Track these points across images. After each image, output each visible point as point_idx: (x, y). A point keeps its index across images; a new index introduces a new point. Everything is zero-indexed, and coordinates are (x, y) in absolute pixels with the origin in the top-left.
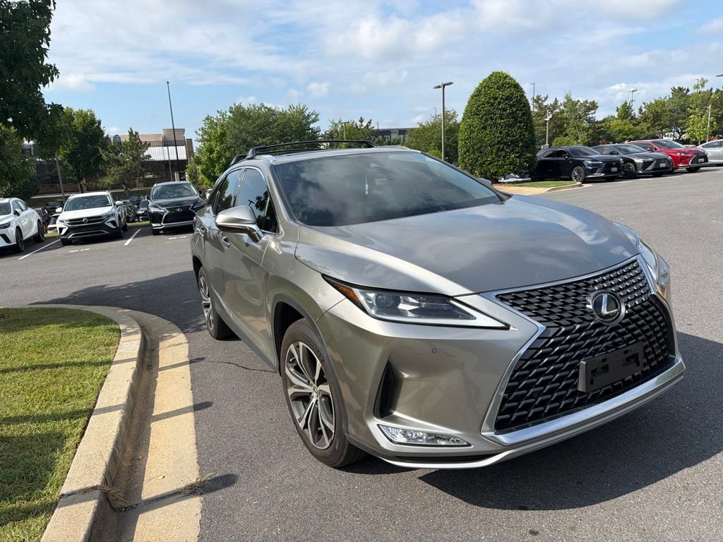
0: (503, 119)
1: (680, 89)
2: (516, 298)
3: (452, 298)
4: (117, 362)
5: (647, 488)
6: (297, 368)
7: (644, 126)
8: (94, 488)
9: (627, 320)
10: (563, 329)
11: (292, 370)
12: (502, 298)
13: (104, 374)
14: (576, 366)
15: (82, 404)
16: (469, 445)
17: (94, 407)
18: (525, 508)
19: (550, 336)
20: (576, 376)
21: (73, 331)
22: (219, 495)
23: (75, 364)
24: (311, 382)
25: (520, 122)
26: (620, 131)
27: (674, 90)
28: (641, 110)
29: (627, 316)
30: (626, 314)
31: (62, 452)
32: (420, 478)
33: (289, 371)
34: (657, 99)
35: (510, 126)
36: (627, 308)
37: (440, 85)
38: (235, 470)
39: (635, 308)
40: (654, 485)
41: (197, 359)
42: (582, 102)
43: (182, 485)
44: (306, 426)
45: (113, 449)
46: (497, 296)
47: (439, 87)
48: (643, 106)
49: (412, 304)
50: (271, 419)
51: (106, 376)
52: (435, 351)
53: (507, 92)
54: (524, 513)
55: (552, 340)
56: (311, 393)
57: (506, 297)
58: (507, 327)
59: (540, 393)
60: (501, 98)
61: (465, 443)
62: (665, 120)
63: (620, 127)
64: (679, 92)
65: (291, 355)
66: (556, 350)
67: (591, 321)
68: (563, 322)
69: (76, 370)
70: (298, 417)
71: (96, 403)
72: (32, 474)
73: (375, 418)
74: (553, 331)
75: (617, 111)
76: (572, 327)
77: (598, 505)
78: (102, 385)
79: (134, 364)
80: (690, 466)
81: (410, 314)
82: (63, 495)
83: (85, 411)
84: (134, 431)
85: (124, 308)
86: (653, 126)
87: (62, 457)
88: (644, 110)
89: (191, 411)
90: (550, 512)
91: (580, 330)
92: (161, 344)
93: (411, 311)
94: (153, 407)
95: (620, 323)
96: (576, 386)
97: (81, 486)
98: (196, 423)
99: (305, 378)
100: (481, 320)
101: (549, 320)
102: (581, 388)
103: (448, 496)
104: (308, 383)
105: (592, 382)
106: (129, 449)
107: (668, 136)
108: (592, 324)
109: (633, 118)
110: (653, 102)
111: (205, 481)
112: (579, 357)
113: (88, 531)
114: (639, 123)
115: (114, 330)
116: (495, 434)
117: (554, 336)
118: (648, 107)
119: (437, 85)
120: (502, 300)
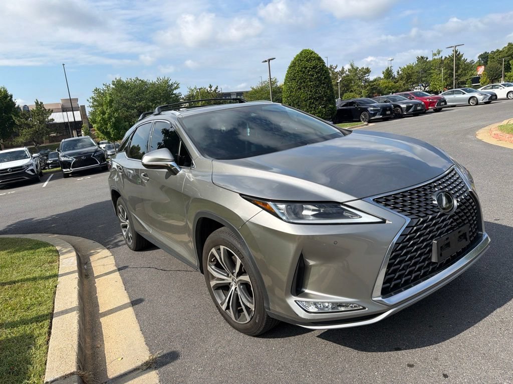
0: (312, 82)
1: (422, 58)
2: (387, 200)
3: (342, 204)
4: (62, 275)
5: (477, 325)
6: (218, 266)
7: (401, 83)
8: (72, 374)
9: (459, 210)
10: (422, 219)
11: (213, 267)
12: (377, 201)
13: (55, 285)
14: (430, 245)
15: (43, 310)
16: (364, 308)
17: (53, 311)
19: (414, 225)
20: (430, 251)
21: (20, 254)
23: (28, 280)
24: (230, 274)
25: (324, 84)
26: (386, 87)
27: (418, 58)
28: (398, 72)
29: (458, 207)
30: (458, 206)
31: (36, 349)
32: (318, 337)
33: (211, 269)
34: (408, 64)
35: (317, 86)
36: (458, 201)
37: (267, 60)
38: (177, 347)
39: (462, 201)
40: (481, 322)
41: (123, 267)
42: (360, 68)
43: (139, 363)
44: (228, 308)
46: (374, 200)
47: (266, 61)
48: (400, 69)
49: (313, 210)
50: (194, 306)
51: (56, 287)
52: (336, 243)
53: (314, 63)
54: (399, 352)
55: (415, 228)
56: (230, 283)
57: (380, 200)
58: (384, 221)
59: (408, 266)
60: (310, 68)
61: (361, 307)
62: (414, 78)
63: (387, 85)
64: (421, 59)
65: (213, 256)
66: (418, 235)
67: (438, 212)
68: (421, 214)
69: (30, 284)
70: (219, 302)
71: (53, 308)
72: (16, 368)
73: (293, 297)
74: (415, 221)
75: (383, 73)
76: (427, 218)
77: (448, 341)
78: (55, 293)
79: (76, 275)
80: (500, 306)
81: (312, 218)
82: (47, 382)
84: (88, 326)
85: (54, 234)
86: (407, 82)
87: (38, 352)
88: (400, 72)
89: (130, 306)
90: (417, 349)
91: (432, 219)
92: (92, 258)
93: (312, 215)
94: (98, 306)
95: (455, 212)
96: (430, 259)
97: (62, 374)
98: (136, 315)
99: (226, 273)
100: (366, 218)
101: (412, 214)
102: (434, 260)
103: (342, 347)
104: (228, 276)
105: (441, 255)
106: (88, 340)
107: (417, 89)
108: (439, 214)
109: (394, 78)
110: (406, 67)
111: (156, 358)
112: (432, 238)
114: (398, 81)
115: (53, 251)
116: (382, 298)
117: (416, 225)
118: (403, 70)
119: (264, 60)
120: (378, 202)
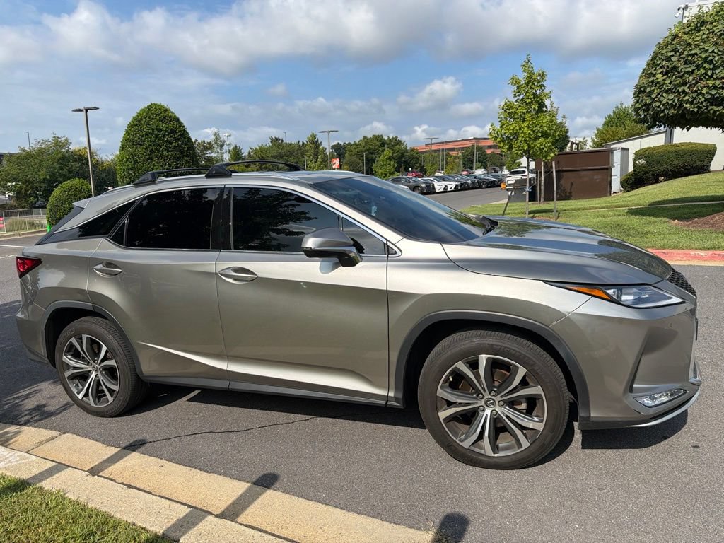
1: (277, 139)
27: (272, 139)
28: (249, 154)
34: (260, 145)
37: (82, 108)
47: (80, 110)
64: (275, 141)
88: (251, 154)
109: (243, 159)
110: (257, 148)
114: (249, 165)
118: (255, 151)
119: (78, 108)
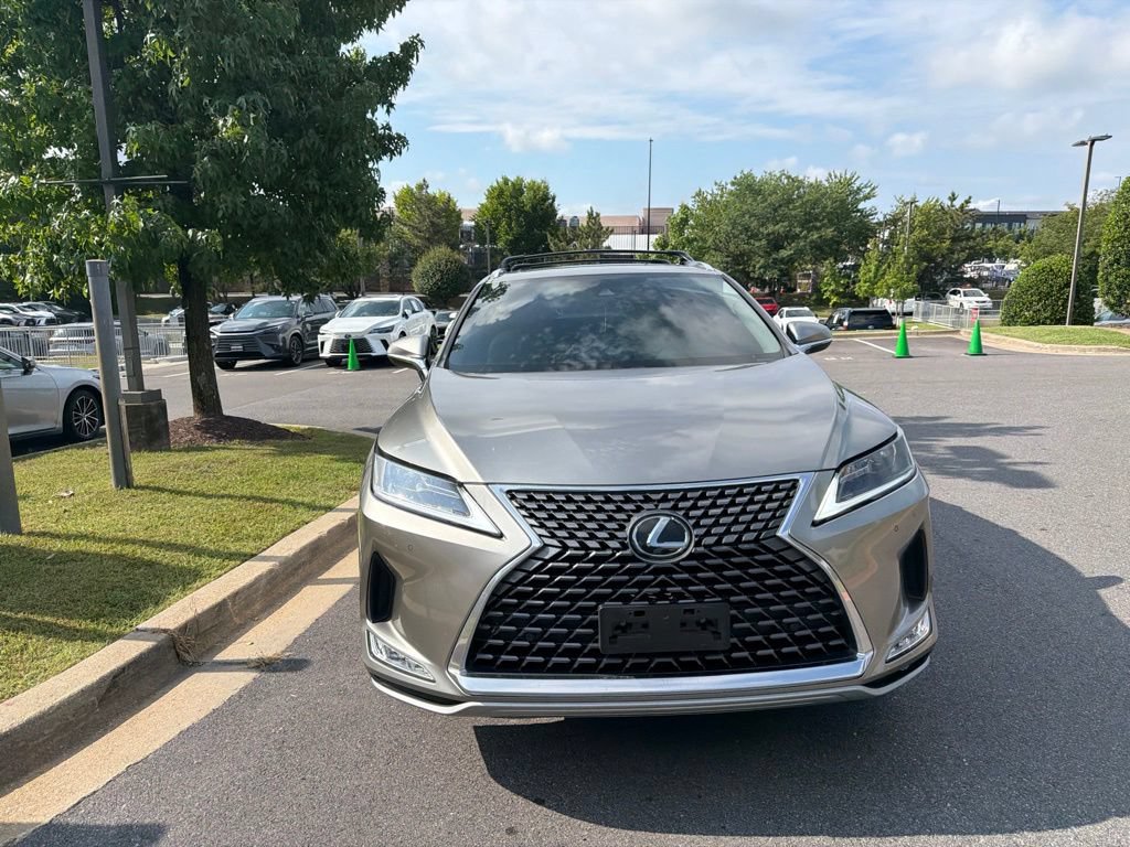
2: (530, 498)
3: (462, 485)
4: (337, 510)
8: (165, 631)
9: (694, 563)
10: (568, 553)
12: (512, 495)
13: (308, 520)
15: (248, 547)
16: (434, 681)
17: (261, 552)
18: (540, 802)
19: (547, 557)
22: (273, 678)
23: (292, 503)
29: (691, 557)
31: (182, 589)
32: (476, 727)
36: (698, 544)
37: (1086, 139)
38: (316, 656)
39: (714, 548)
43: (254, 657)
45: (224, 600)
46: (509, 492)
47: (1083, 143)
51: (308, 523)
52: (410, 548)
54: (532, 807)
55: (550, 565)
57: (518, 495)
58: (500, 536)
61: (431, 678)
66: (557, 579)
67: (618, 550)
68: (572, 543)
69: (286, 509)
71: (265, 550)
73: (369, 621)
74: (553, 552)
76: (583, 552)
78: (293, 531)
79: (349, 516)
82: (137, 629)
83: (245, 555)
87: (177, 594)
89: (352, 584)
91: (598, 560)
94: (329, 569)
95: (677, 564)
97: (156, 626)
98: (342, 598)
100: (476, 520)
101: (553, 536)
102: (600, 645)
105: (612, 640)
106: (258, 606)
108: (618, 554)
111: (279, 659)
113: (119, 668)
116: (461, 675)
117: (553, 560)
120: (513, 498)
